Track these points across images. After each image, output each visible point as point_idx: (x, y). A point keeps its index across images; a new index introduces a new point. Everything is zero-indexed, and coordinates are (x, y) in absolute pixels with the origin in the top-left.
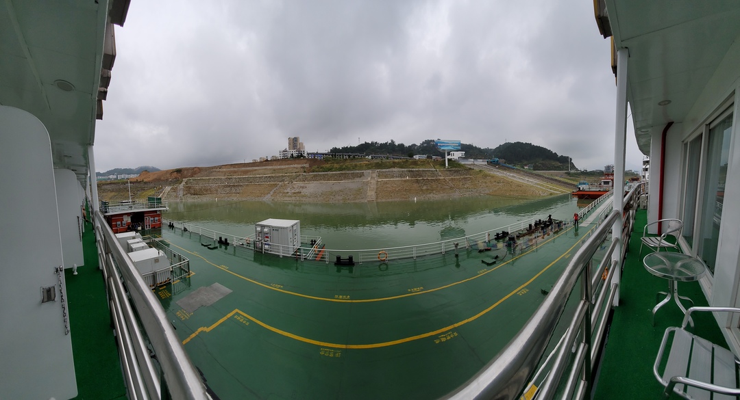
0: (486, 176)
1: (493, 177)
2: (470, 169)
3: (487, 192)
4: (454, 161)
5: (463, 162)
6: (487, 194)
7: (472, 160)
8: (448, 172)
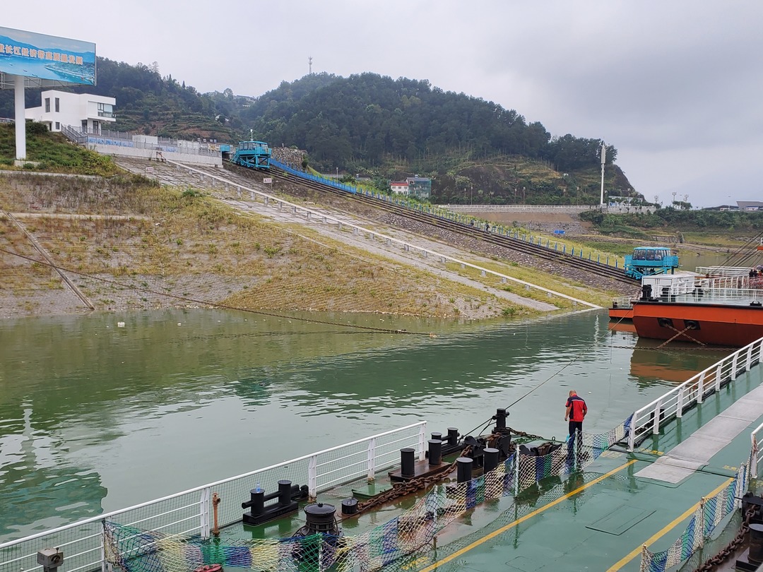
0: (214, 220)
1: (246, 225)
2: (140, 181)
3: (219, 294)
4: (61, 137)
5: (103, 147)
6: (221, 306)
7: (153, 140)
8: (22, 189)
